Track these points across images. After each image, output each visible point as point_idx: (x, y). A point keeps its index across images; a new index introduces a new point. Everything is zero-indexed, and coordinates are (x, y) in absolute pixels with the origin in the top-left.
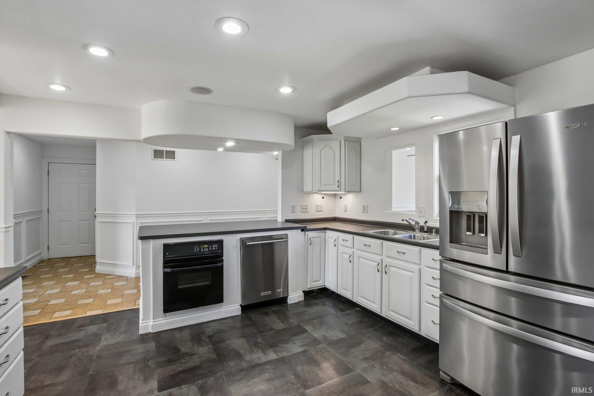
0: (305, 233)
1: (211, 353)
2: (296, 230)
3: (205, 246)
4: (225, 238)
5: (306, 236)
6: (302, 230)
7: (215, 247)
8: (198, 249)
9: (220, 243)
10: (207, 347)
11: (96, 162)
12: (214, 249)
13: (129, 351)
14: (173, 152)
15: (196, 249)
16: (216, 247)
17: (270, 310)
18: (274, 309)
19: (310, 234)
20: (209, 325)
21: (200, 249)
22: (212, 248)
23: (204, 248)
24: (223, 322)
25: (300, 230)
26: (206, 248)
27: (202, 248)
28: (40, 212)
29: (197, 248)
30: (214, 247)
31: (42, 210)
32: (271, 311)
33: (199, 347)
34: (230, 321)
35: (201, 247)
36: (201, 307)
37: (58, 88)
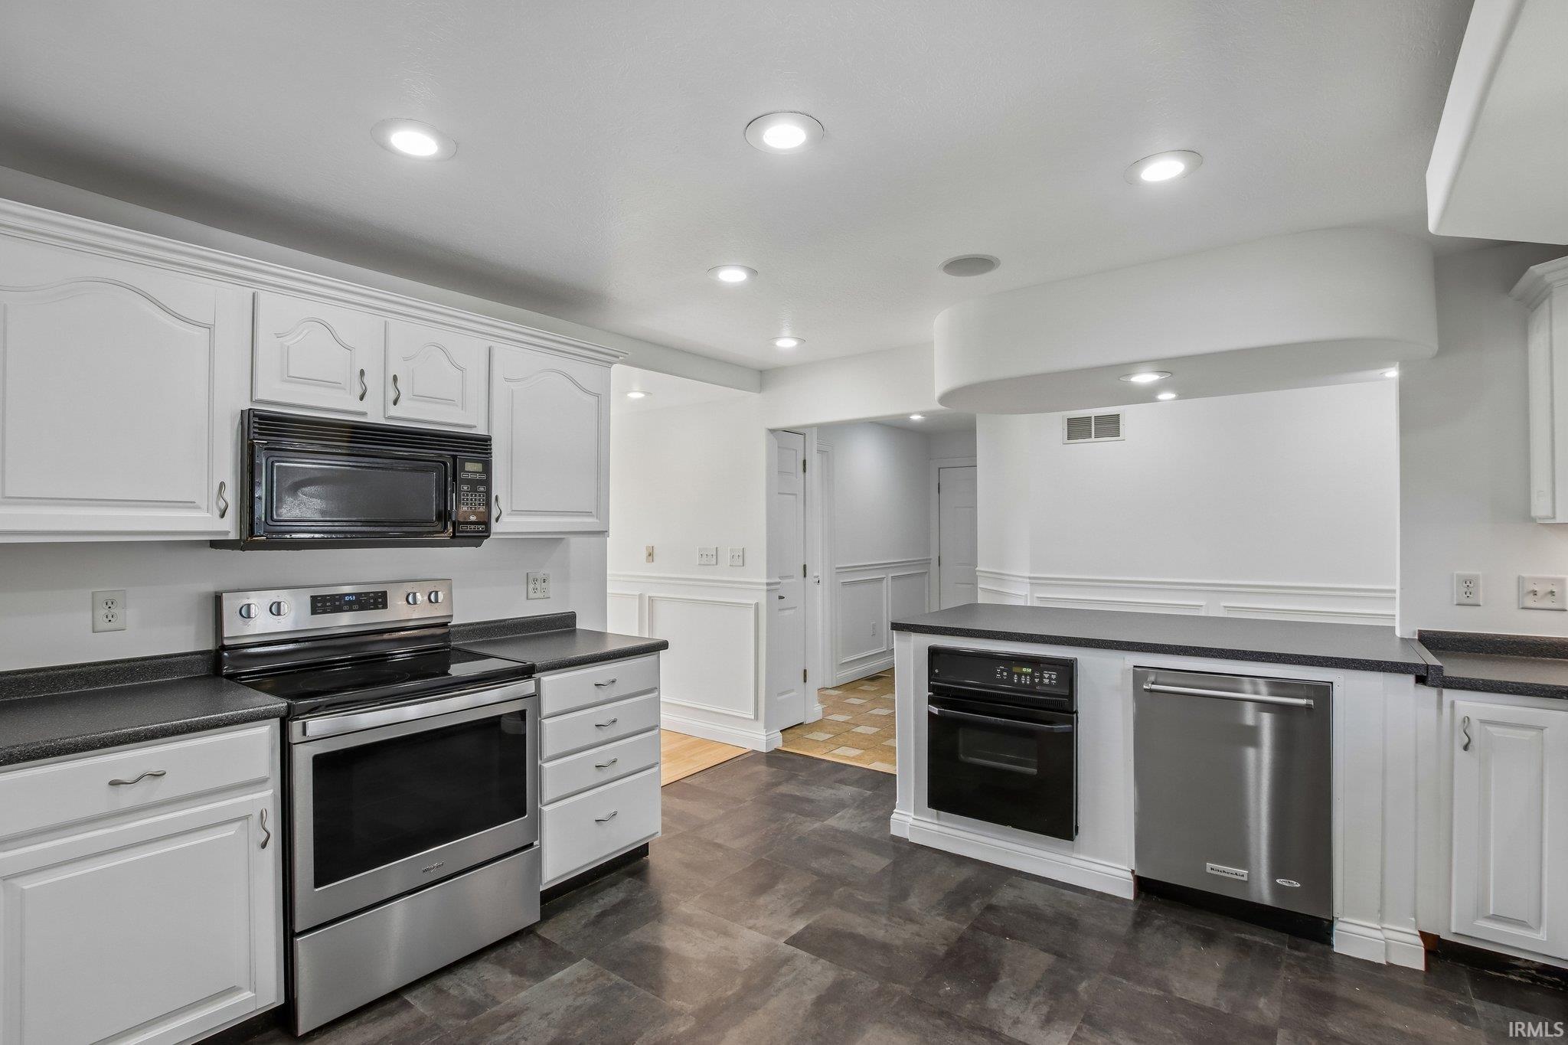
0: (1440, 694)
1: (946, 940)
2: (1381, 674)
3: (1024, 670)
4: (1085, 659)
5: (1446, 710)
6: (1421, 680)
7: (1050, 678)
8: (1005, 674)
9: (1067, 669)
10: (956, 924)
11: (976, 460)
12: (1046, 681)
13: (842, 853)
14: (1115, 419)
15: (1001, 673)
16: (1054, 677)
17: (1236, 935)
18: (1248, 937)
19: (1468, 703)
20: (1026, 883)
21: (1011, 674)
22: (1041, 677)
23: (1020, 675)
24: (1063, 894)
25: (1411, 678)
26: (1026, 675)
27: (1015, 673)
28: (927, 562)
29: (1002, 671)
30: (1046, 676)
31: (930, 559)
32: (1238, 938)
33: (942, 915)
34: (1081, 900)
35: (1016, 669)
36: (1009, 828)
37: (787, 343)
